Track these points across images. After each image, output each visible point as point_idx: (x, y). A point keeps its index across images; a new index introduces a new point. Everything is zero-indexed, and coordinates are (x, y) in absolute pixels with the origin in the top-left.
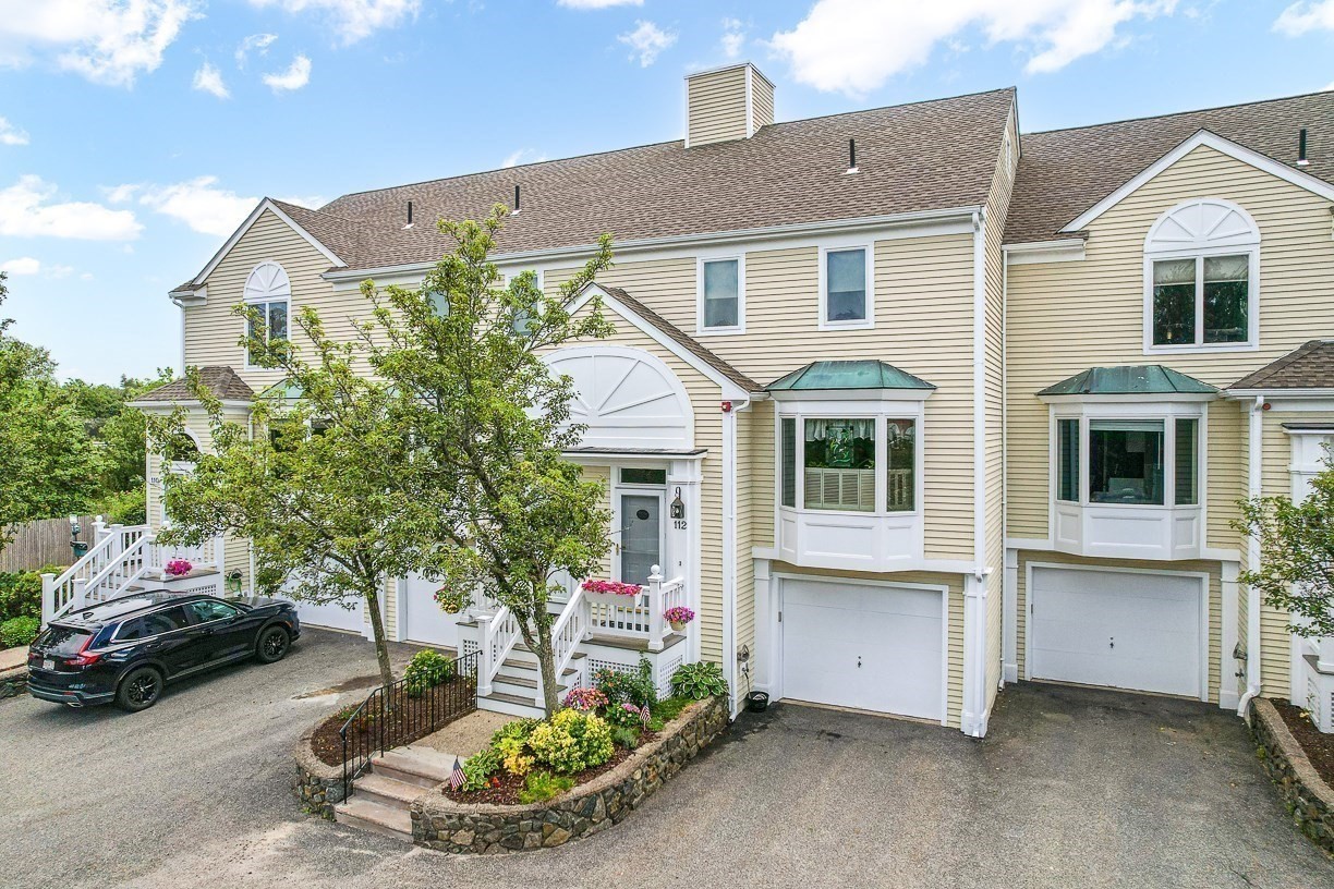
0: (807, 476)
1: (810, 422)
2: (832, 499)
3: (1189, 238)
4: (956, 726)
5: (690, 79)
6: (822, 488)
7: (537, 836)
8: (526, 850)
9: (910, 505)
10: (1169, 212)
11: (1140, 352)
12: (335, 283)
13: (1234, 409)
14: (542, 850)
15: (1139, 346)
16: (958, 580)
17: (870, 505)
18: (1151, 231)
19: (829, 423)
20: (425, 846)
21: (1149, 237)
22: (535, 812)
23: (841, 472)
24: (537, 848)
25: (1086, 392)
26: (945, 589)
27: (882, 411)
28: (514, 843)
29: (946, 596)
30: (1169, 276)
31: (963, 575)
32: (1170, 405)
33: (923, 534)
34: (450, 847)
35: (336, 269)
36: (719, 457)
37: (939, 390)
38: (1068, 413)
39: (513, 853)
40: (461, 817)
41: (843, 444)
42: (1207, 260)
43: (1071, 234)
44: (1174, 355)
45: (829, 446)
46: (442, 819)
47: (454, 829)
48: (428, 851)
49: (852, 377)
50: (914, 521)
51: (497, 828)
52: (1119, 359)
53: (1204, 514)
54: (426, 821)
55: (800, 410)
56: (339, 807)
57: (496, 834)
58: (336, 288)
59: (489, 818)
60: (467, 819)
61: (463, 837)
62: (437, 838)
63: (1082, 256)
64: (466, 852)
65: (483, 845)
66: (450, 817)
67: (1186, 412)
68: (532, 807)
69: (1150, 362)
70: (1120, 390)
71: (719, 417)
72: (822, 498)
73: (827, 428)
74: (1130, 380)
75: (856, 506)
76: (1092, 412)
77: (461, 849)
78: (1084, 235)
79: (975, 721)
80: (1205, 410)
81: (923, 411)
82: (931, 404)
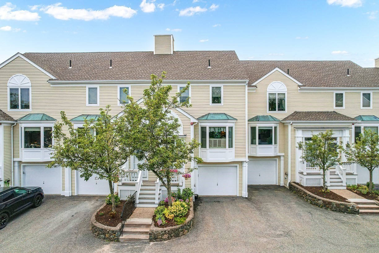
0: (210, 141)
1: (210, 128)
2: (215, 146)
3: (274, 89)
4: (241, 196)
5: (155, 36)
6: (213, 143)
7: (182, 232)
8: (180, 237)
9: (232, 147)
10: (271, 83)
11: (266, 112)
12: (51, 84)
13: (283, 124)
14: (183, 236)
15: (266, 111)
16: (241, 163)
17: (225, 147)
18: (268, 87)
19: (214, 128)
20: (154, 241)
21: (268, 88)
22: (182, 226)
23: (217, 139)
24: (182, 236)
25: (258, 121)
26: (238, 165)
27: (227, 125)
28: (177, 236)
29: (238, 167)
30: (271, 97)
31: (242, 162)
32: (273, 124)
33: (234, 153)
34: (162, 240)
35: (52, 79)
36: (189, 136)
37: (238, 120)
38: (253, 125)
39: (177, 238)
40: (165, 231)
41: (218, 133)
42: (278, 94)
43: (253, 86)
44: (273, 114)
45: (215, 133)
46: (160, 233)
47: (163, 235)
48: (155, 242)
49: (220, 117)
50: (233, 150)
51: (174, 232)
52: (262, 114)
53: (278, 146)
54: (154, 234)
55: (208, 125)
56: (121, 237)
57: (174, 234)
58: (51, 85)
59: (172, 230)
60: (167, 232)
61: (166, 236)
62: (158, 238)
63: (255, 91)
64: (166, 240)
65: (170, 237)
66: (162, 232)
67: (275, 125)
68: (181, 225)
69: (268, 114)
70: (264, 120)
71: (189, 126)
72: (213, 146)
73: (214, 129)
74: (266, 118)
75: (221, 147)
76: (259, 125)
77: (165, 240)
78: (256, 86)
79: (245, 194)
80: (278, 125)
81: (234, 125)
82: (236, 123)
